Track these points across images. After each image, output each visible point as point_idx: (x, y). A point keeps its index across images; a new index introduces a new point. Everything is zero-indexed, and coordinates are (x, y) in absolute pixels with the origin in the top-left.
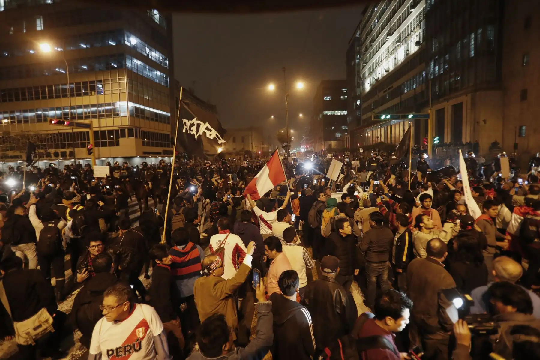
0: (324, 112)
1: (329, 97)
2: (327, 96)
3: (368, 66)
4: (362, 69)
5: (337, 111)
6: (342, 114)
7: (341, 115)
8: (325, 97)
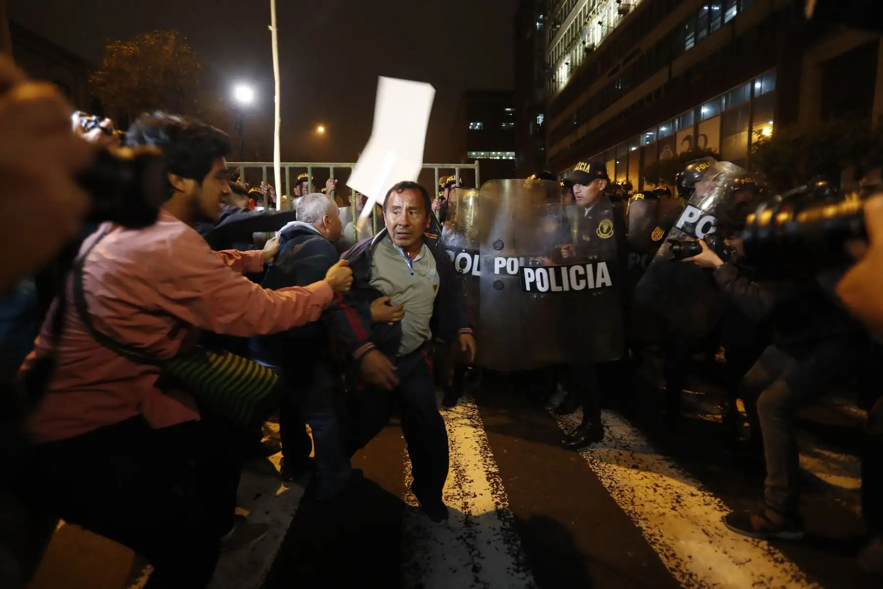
0: (469, 153)
1: (478, 124)
2: (475, 121)
3: (566, 28)
4: (550, 41)
5: (494, 153)
6: (504, 158)
7: (501, 160)
8: (472, 124)
